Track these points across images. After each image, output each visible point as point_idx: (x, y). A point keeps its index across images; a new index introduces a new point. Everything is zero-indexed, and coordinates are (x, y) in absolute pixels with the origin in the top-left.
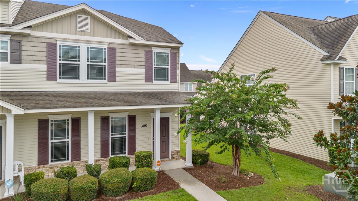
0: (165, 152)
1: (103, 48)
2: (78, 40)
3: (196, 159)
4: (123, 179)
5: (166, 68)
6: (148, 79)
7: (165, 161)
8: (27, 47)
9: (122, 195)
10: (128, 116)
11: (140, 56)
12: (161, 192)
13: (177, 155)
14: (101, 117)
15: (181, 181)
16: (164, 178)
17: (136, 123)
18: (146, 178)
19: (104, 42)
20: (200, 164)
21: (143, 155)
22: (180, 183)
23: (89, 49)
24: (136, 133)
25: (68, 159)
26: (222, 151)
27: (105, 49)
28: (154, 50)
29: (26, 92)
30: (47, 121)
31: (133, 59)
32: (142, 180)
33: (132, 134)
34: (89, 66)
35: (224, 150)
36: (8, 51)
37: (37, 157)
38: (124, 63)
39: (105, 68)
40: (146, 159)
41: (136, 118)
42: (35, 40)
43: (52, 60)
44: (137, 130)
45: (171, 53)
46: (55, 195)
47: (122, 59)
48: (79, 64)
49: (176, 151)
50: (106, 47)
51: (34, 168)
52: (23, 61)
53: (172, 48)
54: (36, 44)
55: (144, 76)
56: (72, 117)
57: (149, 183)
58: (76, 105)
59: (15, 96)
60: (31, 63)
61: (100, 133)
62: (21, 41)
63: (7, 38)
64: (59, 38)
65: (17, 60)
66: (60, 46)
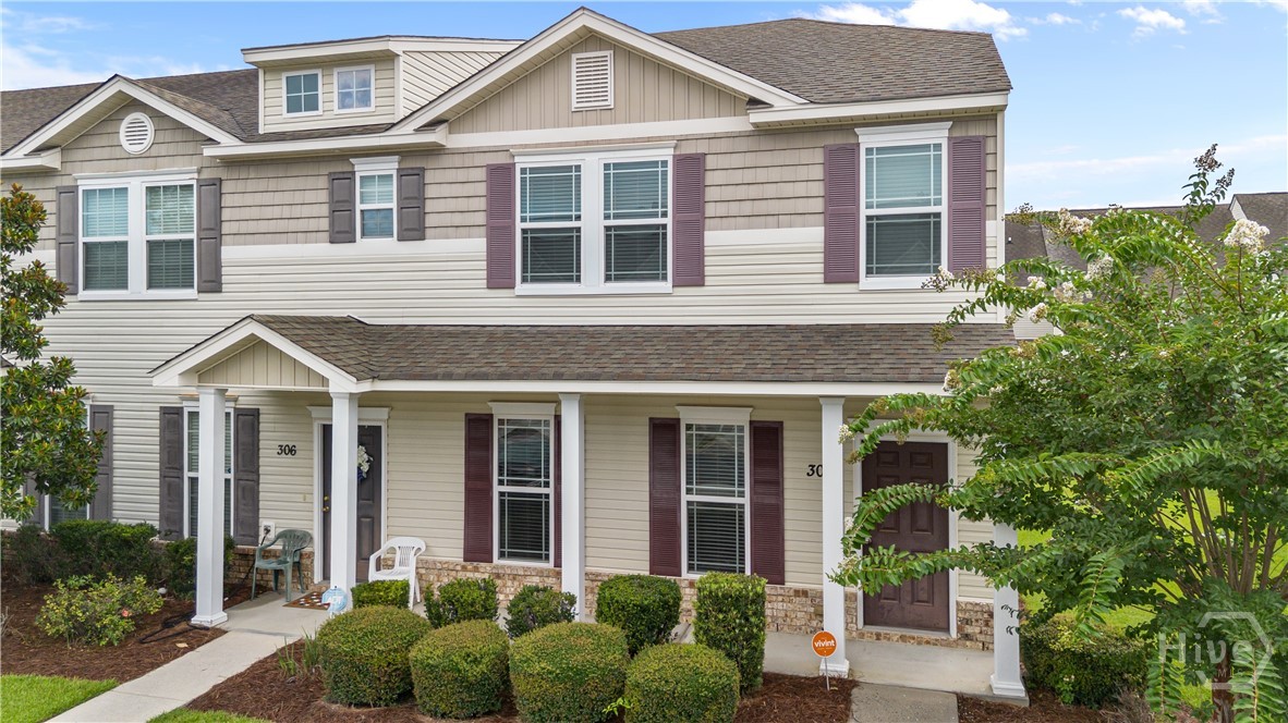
0: (931, 600)
1: (657, 162)
2: (576, 144)
3: (1050, 668)
5: (928, 215)
6: (839, 269)
7: (919, 643)
8: (438, 187)
10: (751, 422)
11: (803, 173)
13: (986, 625)
14: (651, 419)
17: (783, 454)
19: (660, 139)
23: (612, 172)
27: (665, 163)
28: (868, 139)
29: (433, 328)
30: (488, 420)
31: (771, 191)
32: (646, 694)
33: (771, 500)
34: (613, 233)
36: (394, 205)
37: (461, 534)
38: (734, 208)
39: (665, 235)
40: (720, 611)
41: (786, 434)
42: (457, 161)
43: (503, 222)
44: (788, 484)
45: (955, 144)
47: (728, 193)
48: (578, 230)
49: (977, 608)
50: (667, 154)
51: (451, 567)
52: (428, 232)
53: (957, 118)
54: (461, 175)
55: (818, 257)
56: (558, 413)
59: (396, 338)
60: (447, 237)
61: (647, 479)
62: (423, 169)
63: (390, 166)
64: (521, 146)
65: (414, 230)
66: (523, 171)
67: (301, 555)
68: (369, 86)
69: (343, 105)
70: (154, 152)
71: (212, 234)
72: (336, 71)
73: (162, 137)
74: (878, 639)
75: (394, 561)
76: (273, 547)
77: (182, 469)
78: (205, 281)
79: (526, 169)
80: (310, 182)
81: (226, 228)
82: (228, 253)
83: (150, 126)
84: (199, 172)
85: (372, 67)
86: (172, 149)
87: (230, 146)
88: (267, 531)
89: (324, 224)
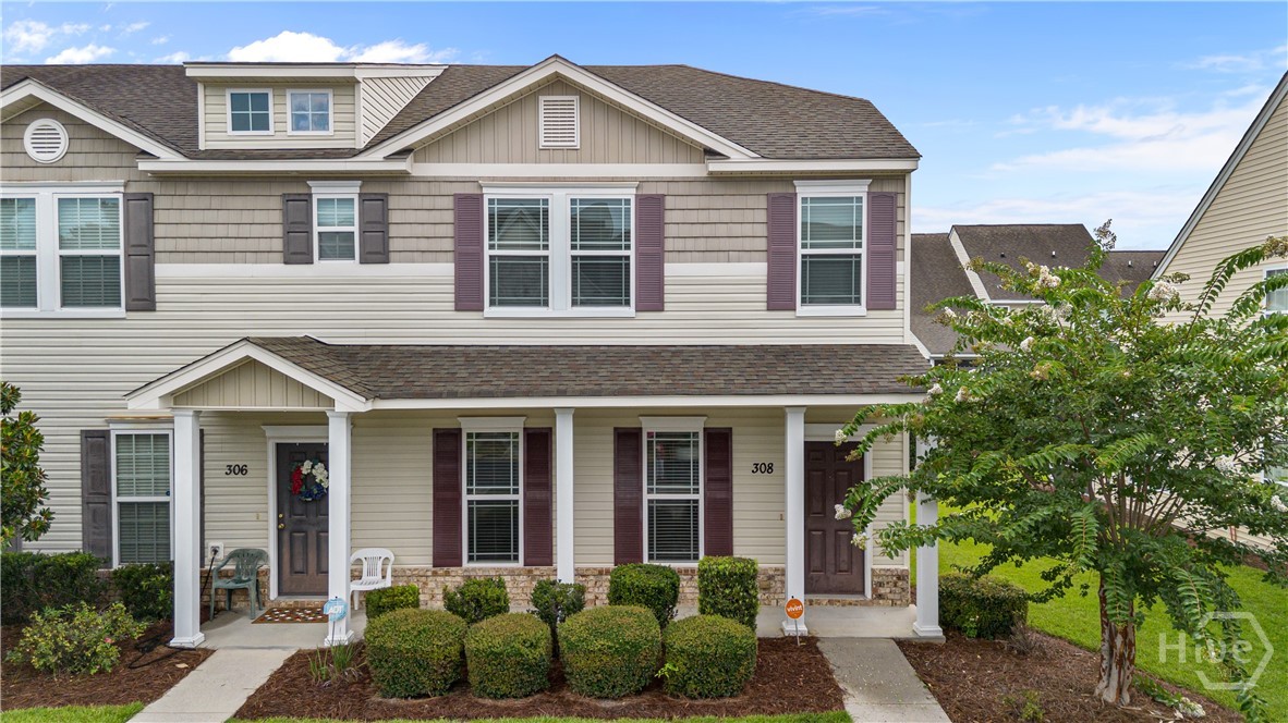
0: (849, 570)
1: (621, 200)
2: (544, 179)
3: (959, 612)
4: (620, 644)
5: (850, 256)
6: (779, 299)
7: (844, 605)
8: (404, 214)
9: (619, 698)
10: (705, 429)
11: (749, 216)
12: (757, 711)
13: (895, 586)
14: (615, 429)
15: (856, 687)
16: (801, 665)
17: (734, 454)
18: (703, 654)
19: (623, 179)
20: (973, 633)
21: (718, 572)
22: (850, 691)
23: (578, 206)
24: (735, 490)
25: (516, 558)
26: (1050, 592)
27: (628, 201)
28: (804, 191)
29: (400, 348)
30: (455, 434)
31: (722, 230)
32: (692, 657)
33: (721, 495)
34: (579, 262)
35: (1058, 591)
36: (355, 229)
37: (430, 542)
38: (690, 244)
39: (628, 265)
41: (735, 438)
42: (423, 189)
43: (471, 249)
44: (735, 481)
45: (872, 197)
46: (417, 661)
47: (685, 230)
48: (546, 258)
49: (889, 573)
50: (629, 193)
51: (421, 573)
52: (392, 255)
53: (876, 177)
54: (427, 202)
55: (764, 288)
56: (527, 426)
57: (716, 670)
58: (513, 388)
59: (368, 359)
60: (413, 261)
61: (612, 481)
62: (387, 195)
63: (352, 191)
64: (489, 178)
65: (377, 252)
66: (491, 201)
67: (258, 573)
68: (327, 110)
69: (296, 127)
70: (69, 161)
71: (144, 250)
72: (289, 92)
73: (77, 146)
74: (811, 605)
75: (361, 572)
76: (225, 568)
77: (109, 494)
78: (134, 300)
79: (493, 200)
80: (261, 202)
81: (159, 245)
82: (162, 270)
83: (63, 134)
84: (125, 186)
85: (330, 92)
86: (91, 160)
87: (169, 160)
88: (215, 551)
89: (278, 245)
